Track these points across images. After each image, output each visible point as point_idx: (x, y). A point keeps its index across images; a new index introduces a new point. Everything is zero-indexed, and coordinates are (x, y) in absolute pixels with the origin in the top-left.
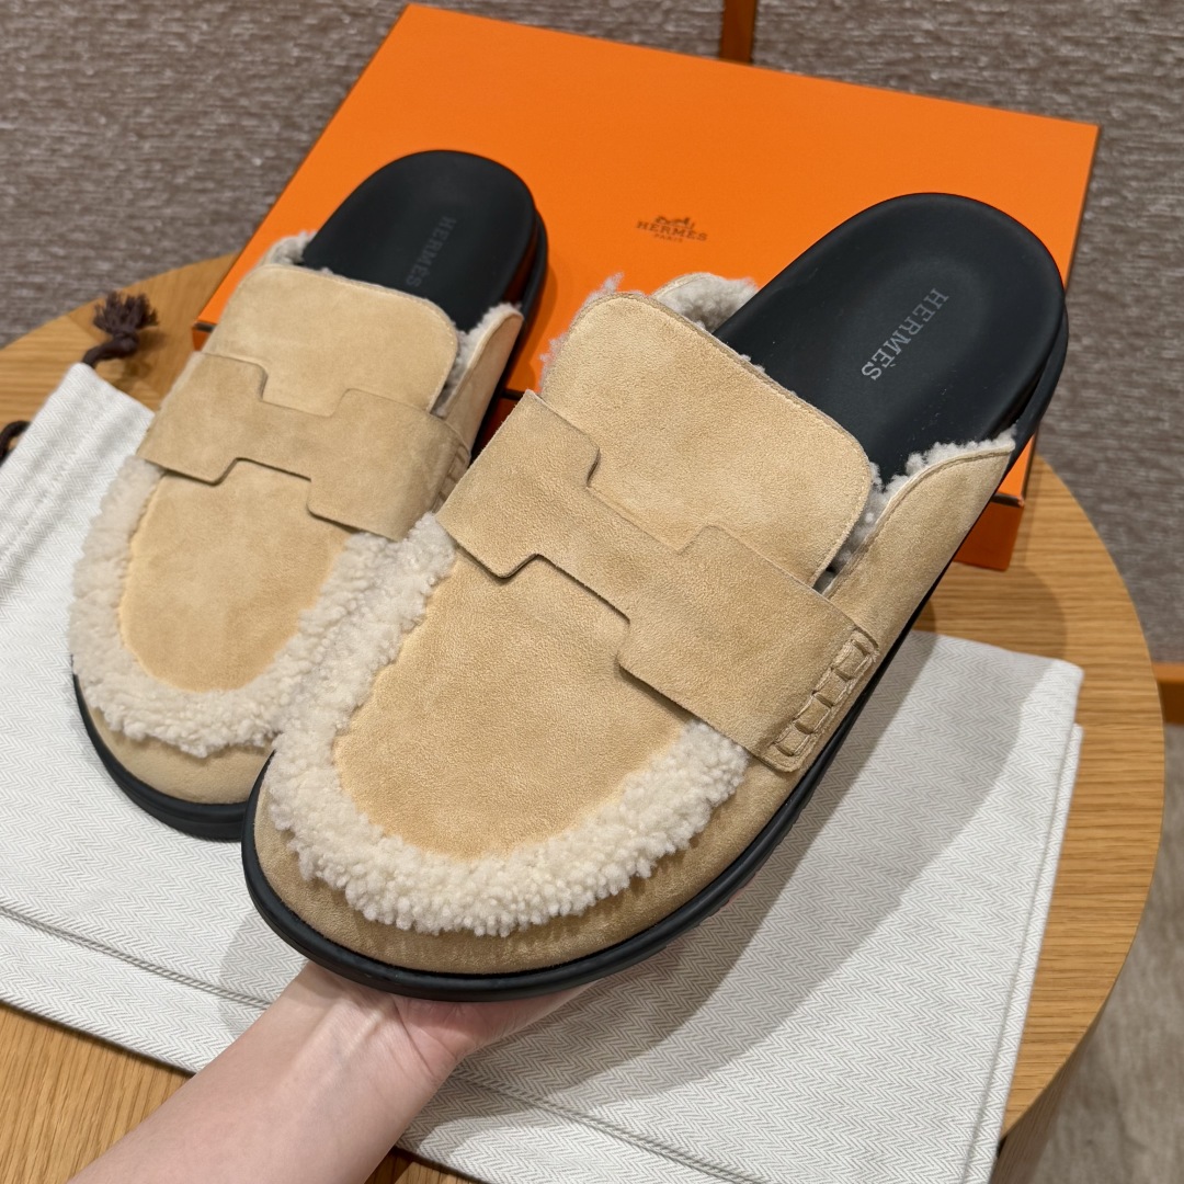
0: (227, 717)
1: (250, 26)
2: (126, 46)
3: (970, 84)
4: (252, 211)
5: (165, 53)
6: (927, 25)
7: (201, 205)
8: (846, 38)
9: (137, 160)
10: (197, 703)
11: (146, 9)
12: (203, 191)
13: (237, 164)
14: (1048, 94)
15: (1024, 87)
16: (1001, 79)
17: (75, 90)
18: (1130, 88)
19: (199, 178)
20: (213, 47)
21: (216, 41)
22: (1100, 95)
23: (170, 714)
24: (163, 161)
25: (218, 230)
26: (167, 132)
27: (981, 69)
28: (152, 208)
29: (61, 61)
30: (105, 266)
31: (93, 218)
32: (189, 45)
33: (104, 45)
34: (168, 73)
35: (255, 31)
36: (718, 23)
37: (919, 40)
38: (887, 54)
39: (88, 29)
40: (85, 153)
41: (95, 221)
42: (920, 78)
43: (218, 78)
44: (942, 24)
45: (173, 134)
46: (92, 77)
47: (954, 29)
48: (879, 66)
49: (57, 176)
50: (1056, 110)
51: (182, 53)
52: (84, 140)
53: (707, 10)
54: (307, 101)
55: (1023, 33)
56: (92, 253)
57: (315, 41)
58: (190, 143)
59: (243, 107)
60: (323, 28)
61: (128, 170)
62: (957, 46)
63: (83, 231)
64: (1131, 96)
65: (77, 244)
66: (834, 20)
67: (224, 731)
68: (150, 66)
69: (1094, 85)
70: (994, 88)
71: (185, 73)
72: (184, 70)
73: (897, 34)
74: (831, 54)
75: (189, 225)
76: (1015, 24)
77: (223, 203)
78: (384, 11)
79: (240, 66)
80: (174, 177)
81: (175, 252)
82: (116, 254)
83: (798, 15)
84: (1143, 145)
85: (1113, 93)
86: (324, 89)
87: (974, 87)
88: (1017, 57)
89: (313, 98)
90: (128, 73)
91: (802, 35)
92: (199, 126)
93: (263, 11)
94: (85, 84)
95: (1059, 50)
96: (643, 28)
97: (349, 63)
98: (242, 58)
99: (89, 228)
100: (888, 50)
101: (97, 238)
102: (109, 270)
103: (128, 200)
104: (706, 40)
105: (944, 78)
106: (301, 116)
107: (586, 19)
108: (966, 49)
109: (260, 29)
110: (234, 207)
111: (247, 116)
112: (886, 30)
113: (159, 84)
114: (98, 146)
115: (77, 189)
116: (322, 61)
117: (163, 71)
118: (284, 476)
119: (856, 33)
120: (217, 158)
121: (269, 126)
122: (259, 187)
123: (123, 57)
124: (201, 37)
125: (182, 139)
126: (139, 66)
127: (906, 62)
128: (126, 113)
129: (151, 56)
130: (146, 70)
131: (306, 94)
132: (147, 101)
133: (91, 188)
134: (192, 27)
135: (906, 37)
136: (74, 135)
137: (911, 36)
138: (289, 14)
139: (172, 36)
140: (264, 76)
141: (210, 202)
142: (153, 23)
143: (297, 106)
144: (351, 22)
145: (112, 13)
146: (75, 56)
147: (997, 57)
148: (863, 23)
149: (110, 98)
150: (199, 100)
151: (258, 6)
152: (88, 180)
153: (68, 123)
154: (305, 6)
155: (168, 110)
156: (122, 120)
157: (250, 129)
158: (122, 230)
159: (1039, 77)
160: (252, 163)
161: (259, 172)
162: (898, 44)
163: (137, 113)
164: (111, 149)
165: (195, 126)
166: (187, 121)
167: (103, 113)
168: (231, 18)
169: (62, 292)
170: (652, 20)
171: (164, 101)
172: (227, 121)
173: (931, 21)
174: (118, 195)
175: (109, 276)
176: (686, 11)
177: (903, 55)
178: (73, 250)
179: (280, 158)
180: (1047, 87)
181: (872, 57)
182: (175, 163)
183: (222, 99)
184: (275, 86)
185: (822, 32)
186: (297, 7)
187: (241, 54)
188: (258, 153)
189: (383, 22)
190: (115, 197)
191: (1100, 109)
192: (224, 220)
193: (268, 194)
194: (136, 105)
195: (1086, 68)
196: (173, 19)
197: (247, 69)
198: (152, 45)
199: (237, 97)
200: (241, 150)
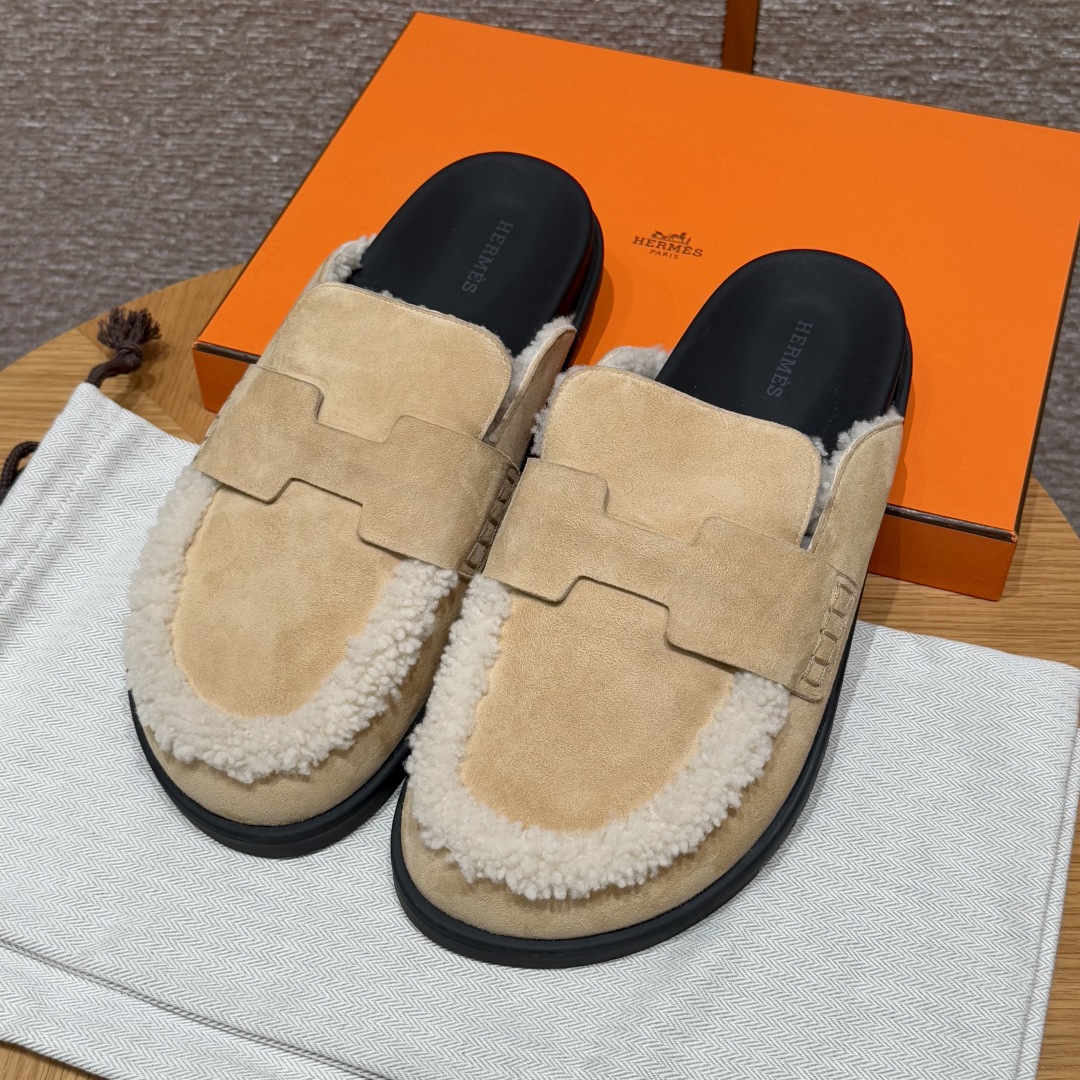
0: (274, 745)
1: (265, 30)
2: (146, 50)
3: (971, 84)
4: (269, 204)
5: (184, 56)
6: (928, 29)
7: (221, 199)
8: (848, 41)
9: (160, 156)
10: (244, 730)
11: (165, 14)
12: (224, 186)
13: (255, 161)
14: (1048, 94)
15: (1024, 87)
16: (1002, 80)
17: (99, 91)
19: (219, 174)
20: (229, 51)
21: (233, 44)
23: (218, 740)
24: (185, 158)
25: (238, 222)
26: (188, 130)
27: (983, 70)
28: (175, 201)
29: (84, 63)
30: (132, 256)
31: (120, 210)
32: (207, 49)
33: (124, 49)
34: (188, 75)
35: (270, 35)
36: (720, 26)
37: (919, 42)
38: (889, 57)
39: (110, 33)
40: (110, 150)
41: (122, 213)
42: (920, 79)
43: (235, 80)
44: (944, 27)
45: (193, 132)
46: (114, 78)
47: (955, 32)
48: (880, 68)
49: (85, 171)
50: (1056, 109)
51: (199, 56)
52: (109, 137)
53: (710, 14)
54: (320, 101)
55: (1024, 35)
56: (120, 243)
57: (328, 45)
58: (209, 141)
59: (260, 107)
60: (336, 33)
61: (152, 166)
62: (957, 48)
63: (110, 222)
65: (105, 235)
66: (836, 23)
67: (271, 760)
68: (169, 68)
70: (994, 89)
71: (204, 75)
72: (202, 72)
73: (898, 36)
74: (832, 56)
75: (210, 217)
76: (1016, 27)
77: (243, 197)
78: (393, 16)
79: (256, 68)
80: (195, 173)
81: (198, 242)
82: (142, 244)
83: (800, 18)
86: (337, 90)
87: (974, 87)
88: (1019, 60)
89: (326, 98)
90: (149, 75)
91: (804, 38)
92: (218, 125)
93: (277, 16)
94: (108, 85)
95: (1060, 53)
96: (647, 31)
97: (361, 66)
98: (258, 61)
99: (116, 220)
100: (889, 52)
101: (124, 229)
102: (136, 259)
103: (153, 194)
104: (708, 43)
105: (944, 80)
106: (316, 115)
107: (590, 23)
108: (967, 51)
109: (274, 33)
110: (254, 201)
111: (264, 116)
112: (887, 33)
113: (179, 86)
114: (122, 143)
115: (104, 183)
116: (335, 64)
117: (182, 73)
118: (337, 499)
119: (857, 35)
120: (237, 155)
121: (285, 125)
122: (277, 182)
123: (144, 59)
124: (218, 41)
125: (203, 137)
126: (160, 68)
127: (907, 64)
128: (148, 112)
129: (170, 59)
130: (166, 72)
131: (320, 95)
132: (168, 101)
133: (117, 183)
134: (210, 31)
135: (907, 39)
136: (99, 133)
137: (912, 38)
138: (302, 19)
139: (190, 40)
140: (279, 78)
141: (231, 196)
142: (171, 28)
143: (311, 106)
144: (362, 26)
145: (132, 18)
146: (98, 59)
147: (997, 59)
148: (864, 26)
149: (132, 98)
150: (219, 100)
151: (273, 10)
152: (113, 175)
153: (93, 122)
154: (317, 11)
155: (188, 110)
156: (145, 119)
157: (267, 128)
158: (148, 222)
159: (1040, 77)
160: (270, 159)
161: (277, 168)
162: (899, 46)
163: (159, 113)
164: (135, 146)
165: (214, 125)
166: (206, 120)
167: (126, 112)
168: (246, 23)
169: (92, 279)
170: (655, 24)
171: (184, 101)
172: (245, 120)
173: (932, 24)
174: (143, 189)
175: (136, 264)
176: (689, 16)
177: (902, 57)
178: (102, 240)
179: (296, 155)
180: (1047, 88)
181: (873, 58)
182: (196, 159)
183: (240, 99)
184: (290, 87)
185: (824, 35)
186: (310, 12)
187: (257, 57)
188: (275, 150)
189: (393, 27)
190: (140, 191)
192: (245, 213)
193: (285, 189)
194: (157, 105)
196: (191, 24)
197: (264, 71)
198: (171, 49)
199: (254, 98)
200: (259, 147)
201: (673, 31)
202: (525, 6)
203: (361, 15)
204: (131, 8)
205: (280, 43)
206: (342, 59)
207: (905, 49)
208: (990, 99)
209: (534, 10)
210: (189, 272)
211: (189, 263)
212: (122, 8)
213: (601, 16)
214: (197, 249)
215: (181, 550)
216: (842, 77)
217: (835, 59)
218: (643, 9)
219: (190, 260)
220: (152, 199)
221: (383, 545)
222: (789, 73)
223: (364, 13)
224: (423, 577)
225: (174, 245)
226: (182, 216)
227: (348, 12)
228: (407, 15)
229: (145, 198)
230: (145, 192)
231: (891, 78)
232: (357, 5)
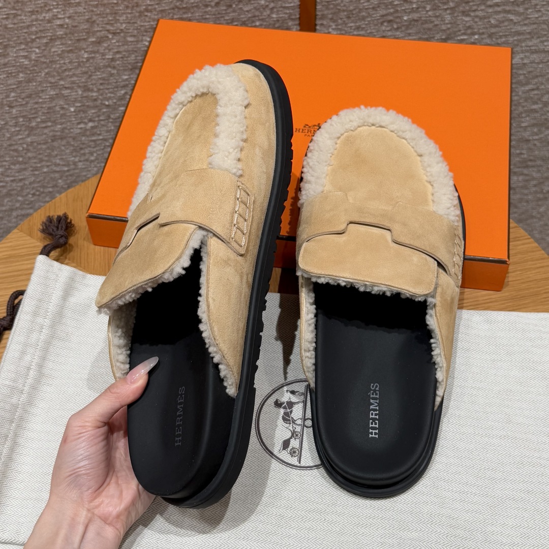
1: (61, 46)
3: (423, 19)
4: (72, 132)
5: (19, 66)
7: (45, 134)
8: (361, 8)
9: (10, 118)
12: (46, 127)
13: (62, 112)
14: (460, 18)
15: (449, 16)
16: (438, 14)
18: (499, 9)
19: (43, 122)
20: (43, 60)
21: (45, 56)
22: (485, 14)
24: (23, 117)
25: (55, 144)
26: (24, 103)
27: (427, 11)
28: (20, 139)
32: (30, 60)
34: (21, 75)
35: (64, 49)
36: (298, 10)
38: (382, 12)
42: (398, 20)
43: (47, 74)
45: (27, 103)
48: (378, 18)
50: (465, 24)
51: (26, 65)
53: (292, 5)
54: (94, 77)
57: (96, 49)
58: (36, 106)
59: (62, 85)
60: (99, 42)
61: (6, 124)
64: (500, 12)
68: (11, 73)
69: (482, 10)
70: (434, 19)
71: (30, 74)
72: (29, 72)
73: (386, 1)
74: (354, 16)
75: (40, 144)
77: (57, 131)
78: (129, 29)
79: (58, 66)
80: (30, 123)
81: (35, 158)
84: (507, 34)
85: (491, 12)
86: (102, 70)
89: (97, 75)
91: (340, 9)
92: (40, 97)
93: (66, 39)
96: (261, 18)
97: (114, 56)
98: (58, 62)
100: (382, 10)
102: (1, 171)
103: (8, 137)
104: (292, 19)
105: (410, 19)
106: (92, 84)
107: (232, 18)
108: (420, 3)
109: (66, 47)
110: (63, 132)
111: (64, 89)
113: (17, 81)
116: (100, 57)
117: (18, 75)
119: (366, 4)
121: (76, 92)
122: (75, 121)
124: (36, 56)
125: (32, 105)
126: (6, 74)
127: (391, 14)
129: (11, 69)
130: (10, 75)
131: (93, 74)
132: (12, 90)
134: (31, 51)
135: (390, 2)
137: (392, 2)
138: (80, 38)
139: (21, 57)
140: (71, 69)
142: (10, 53)
143: (89, 80)
144: (113, 37)
147: (434, 5)
150: (39, 85)
151: (64, 36)
154: (88, 33)
155: (23, 92)
157: (67, 95)
158: (6, 152)
159: (456, 10)
160: (70, 110)
161: (74, 114)
162: (387, 6)
163: (8, 97)
165: (38, 98)
166: (33, 96)
168: (51, 44)
170: (265, 14)
171: (21, 88)
172: (54, 93)
175: (2, 174)
176: (282, 7)
177: (389, 11)
179: (84, 106)
180: (460, 15)
181: (374, 14)
182: (29, 117)
183: (51, 83)
184: (77, 73)
185: (349, 7)
186: (84, 34)
187: (58, 60)
188: (72, 105)
189: (129, 35)
191: (485, 21)
192: (59, 139)
193: (79, 123)
194: (6, 93)
195: (478, 3)
196: (21, 50)
197: (62, 67)
198: (11, 63)
199: (58, 81)
200: (63, 105)
201: (274, 16)
202: (197, 15)
203: (112, 31)
205: (69, 52)
206: (103, 54)
207: (390, 7)
208: (433, 24)
209: (202, 16)
210: (31, 173)
211: (31, 169)
213: (237, 14)
214: (35, 161)
216: (360, 26)
217: (356, 17)
218: (258, 7)
219: (31, 167)
220: (7, 140)
222: (334, 27)
223: (113, 30)
225: (22, 161)
226: (25, 146)
227: (104, 31)
228: (136, 28)
229: (4, 140)
230: (4, 137)
231: (384, 22)
232: (109, 27)
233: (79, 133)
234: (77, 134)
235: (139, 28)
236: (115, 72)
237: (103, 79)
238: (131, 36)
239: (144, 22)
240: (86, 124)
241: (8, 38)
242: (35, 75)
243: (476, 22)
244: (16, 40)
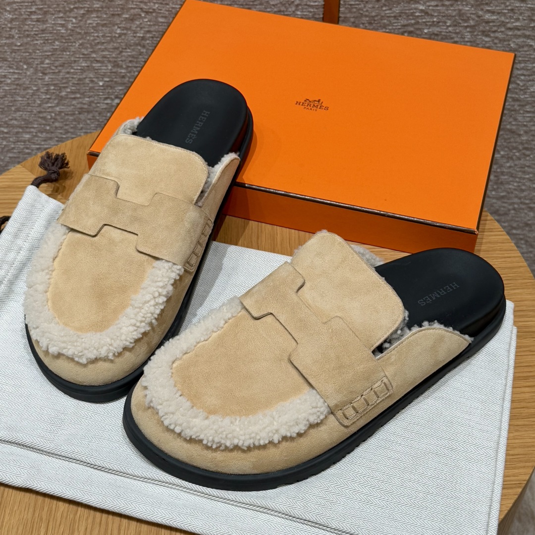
0: (96, 345)
1: (96, 19)
2: (36, 31)
3: (443, 34)
4: (98, 107)
5: (55, 33)
6: (421, 7)
7: (73, 105)
8: (383, 14)
9: (42, 84)
10: (82, 339)
11: (46, 13)
12: (74, 98)
13: (91, 85)
14: (480, 37)
15: (468, 34)
16: (458, 31)
17: (11, 53)
18: (519, 33)
19: (72, 92)
20: (78, 30)
21: (80, 27)
22: (505, 36)
23: (70, 344)
24: (55, 85)
25: (82, 117)
26: (57, 71)
27: (448, 27)
28: (49, 107)
29: (4, 39)
30: (27, 136)
31: (21, 113)
32: (67, 29)
33: (25, 31)
34: (57, 43)
35: (99, 22)
36: (322, 10)
37: (417, 14)
38: (403, 22)
39: (18, 23)
40: (16, 82)
41: (22, 114)
42: (418, 32)
43: (81, 45)
44: (429, 6)
45: (59, 72)
46: (19, 46)
47: (434, 8)
48: (399, 27)
49: (3, 94)
50: (484, 44)
51: (63, 33)
52: (16, 76)
53: (316, 4)
54: (124, 54)
55: (467, 9)
56: (21, 130)
57: (128, 25)
58: (68, 76)
59: (93, 57)
60: (132, 20)
61: (38, 90)
62: (436, 16)
63: (16, 119)
64: (520, 36)
65: (13, 126)
66: (377, 6)
67: (95, 351)
68: (47, 40)
69: (502, 32)
70: (454, 35)
71: (65, 43)
72: (64, 41)
73: (407, 12)
74: (376, 22)
75: (68, 115)
76: (463, 5)
77: (84, 104)
78: (161, 10)
79: (92, 38)
80: (60, 92)
81: (61, 128)
83: (360, 4)
84: (526, 59)
85: (511, 35)
86: (133, 48)
87: (444, 35)
88: (465, 21)
89: (127, 52)
90: (37, 44)
91: (362, 14)
92: (72, 68)
93: (102, 12)
94: (16, 50)
95: (485, 16)
96: (286, 13)
97: (145, 35)
98: (92, 35)
99: (18, 118)
100: (403, 19)
101: (23, 123)
102: (29, 138)
103: (38, 104)
104: (316, 18)
105: (430, 32)
106: (122, 61)
108: (440, 17)
109: (101, 20)
110: (90, 105)
111: (96, 62)
112: (402, 10)
113: (52, 48)
114: (23, 78)
115: (13, 99)
116: (132, 35)
117: (54, 42)
118: (126, 233)
119: (387, 12)
120: (81, 82)
121: (106, 66)
122: (102, 95)
123: (35, 36)
124: (73, 25)
125: (64, 74)
126: (43, 40)
127: (412, 25)
128: (37, 63)
129: (48, 35)
130: (46, 42)
131: (124, 50)
132: (47, 57)
133: (20, 99)
134: (68, 20)
135: (412, 13)
136: (11, 74)
137: (414, 12)
138: (115, 13)
139: (58, 25)
140: (103, 43)
141: (78, 103)
142: (49, 20)
143: (119, 56)
144: (145, 15)
145: (28, 15)
146: (11, 36)
147: (455, 20)
148: (391, 7)
149: (28, 56)
150: (72, 55)
151: (100, 9)
152: (18, 95)
153: (8, 68)
154: (122, 9)
155: (57, 61)
156: (35, 66)
157: (97, 68)
158: (35, 119)
159: (475, 29)
160: (98, 84)
161: (102, 88)
162: (408, 16)
163: (42, 63)
164: (30, 80)
165: (70, 68)
166: (66, 65)
167: (25, 63)
168: (87, 16)
169: (6, 149)
170: (290, 10)
171: (55, 56)
172: (86, 65)
173: (423, 5)
174: (33, 102)
175: (29, 141)
176: (306, 5)
177: (410, 21)
178: (11, 128)
179: (112, 81)
180: (479, 34)
181: (395, 23)
182: (61, 85)
183: (83, 54)
184: (109, 47)
185: (372, 12)
186: (119, 9)
187: (92, 33)
188: (101, 79)
189: (160, 15)
190: (32, 103)
191: (505, 43)
192: (85, 112)
193: (106, 99)
194: (41, 59)
195: (498, 24)
196: (59, 17)
197: (95, 39)
198: (49, 30)
199: (90, 53)
200: (93, 78)
201: (299, 13)
203: (144, 10)
204: (29, 10)
205: (103, 25)
211: (56, 139)
212: (24, 10)
213: (263, 7)
214: (61, 131)
215: (52, 260)
217: (377, 24)
219: (57, 137)
220: (37, 107)
221: (148, 253)
224: (167, 268)
225: (49, 130)
226: (53, 115)
227: (138, 9)
228: (167, 9)
229: (34, 106)
230: (34, 103)
231: (405, 32)
232: (142, 6)
233: (105, 109)
234: (102, 109)
235: (170, 9)
236: (144, 51)
237: (133, 57)
238: (162, 17)
239: (175, 4)
240: (112, 100)
241: (48, 5)
242: (70, 44)
243: (496, 44)
244: (56, 7)
